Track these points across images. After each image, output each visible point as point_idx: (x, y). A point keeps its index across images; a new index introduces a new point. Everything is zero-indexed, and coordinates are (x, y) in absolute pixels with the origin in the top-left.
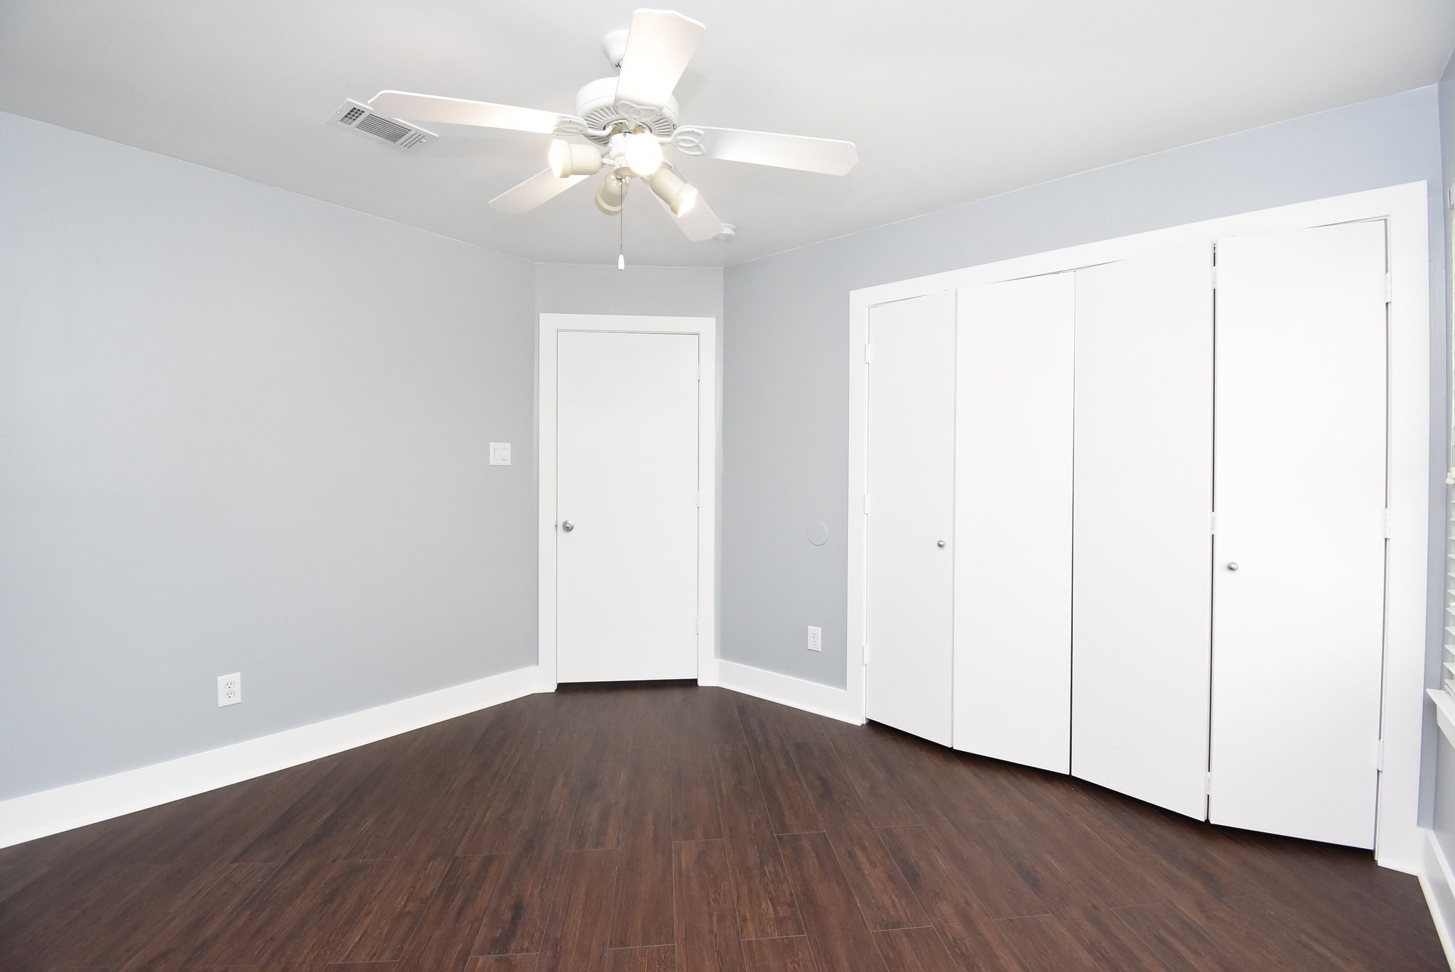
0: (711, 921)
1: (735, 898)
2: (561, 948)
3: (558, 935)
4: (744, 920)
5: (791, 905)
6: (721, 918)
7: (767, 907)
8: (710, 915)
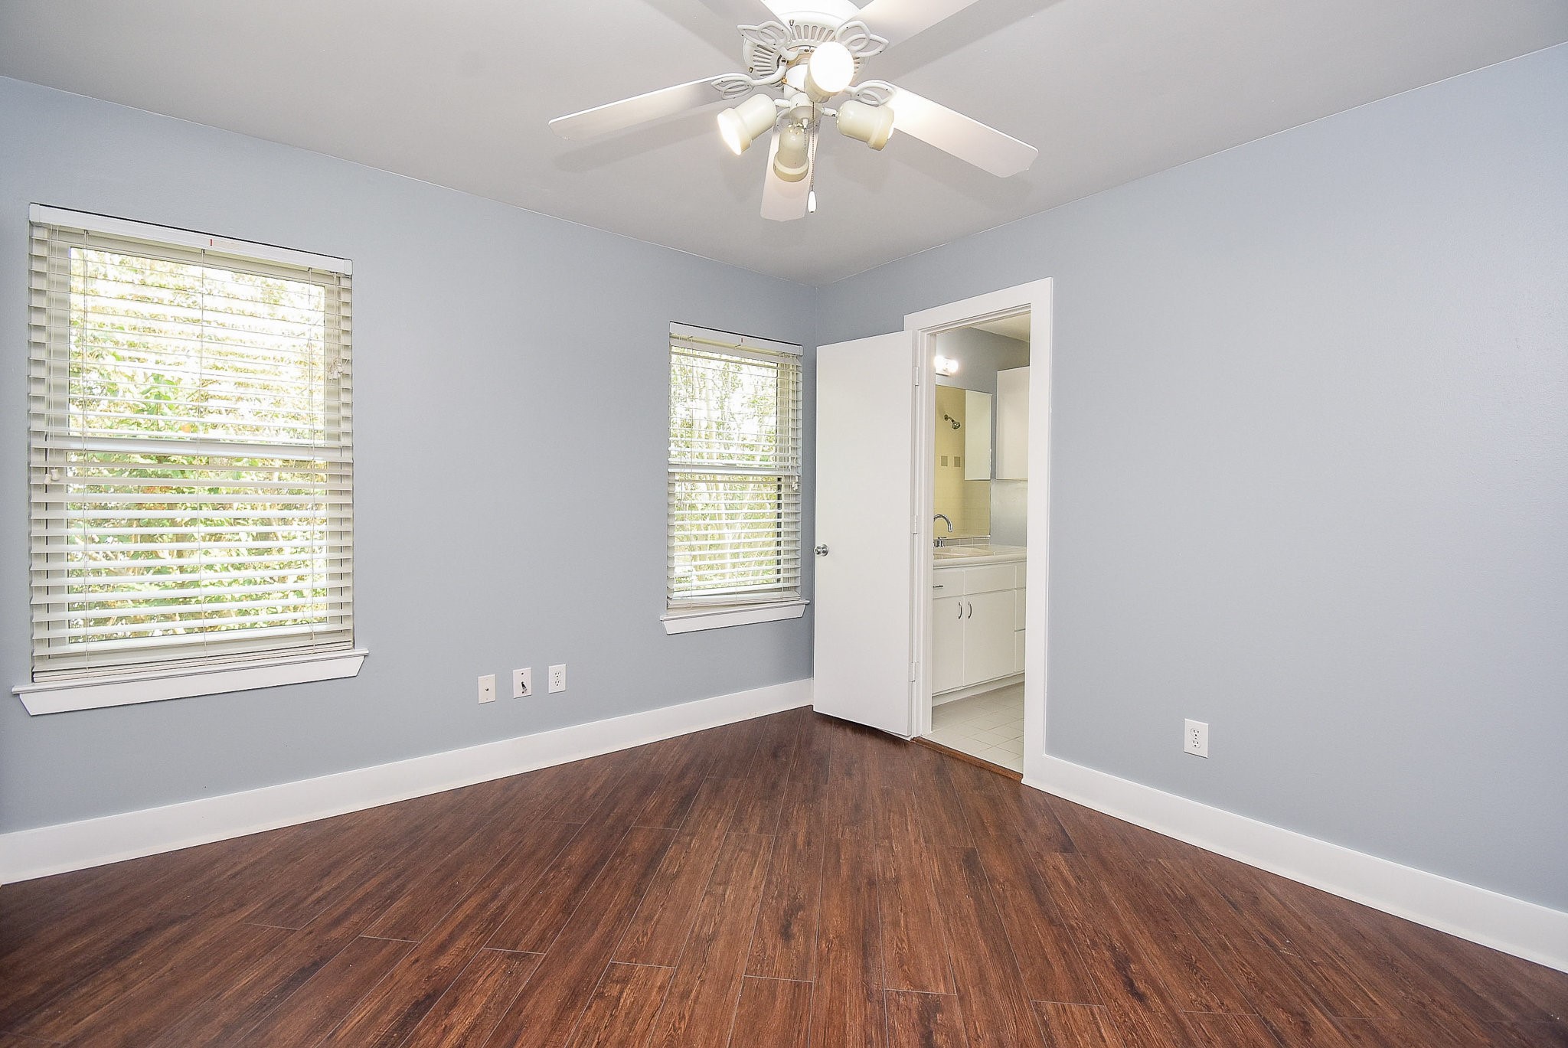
0: (699, 993)
1: (657, 1017)
2: (863, 992)
3: (869, 1005)
4: (661, 988)
5: (600, 995)
6: (685, 996)
7: (627, 999)
8: (695, 1001)
